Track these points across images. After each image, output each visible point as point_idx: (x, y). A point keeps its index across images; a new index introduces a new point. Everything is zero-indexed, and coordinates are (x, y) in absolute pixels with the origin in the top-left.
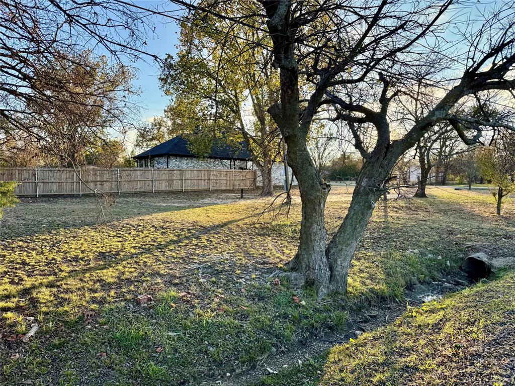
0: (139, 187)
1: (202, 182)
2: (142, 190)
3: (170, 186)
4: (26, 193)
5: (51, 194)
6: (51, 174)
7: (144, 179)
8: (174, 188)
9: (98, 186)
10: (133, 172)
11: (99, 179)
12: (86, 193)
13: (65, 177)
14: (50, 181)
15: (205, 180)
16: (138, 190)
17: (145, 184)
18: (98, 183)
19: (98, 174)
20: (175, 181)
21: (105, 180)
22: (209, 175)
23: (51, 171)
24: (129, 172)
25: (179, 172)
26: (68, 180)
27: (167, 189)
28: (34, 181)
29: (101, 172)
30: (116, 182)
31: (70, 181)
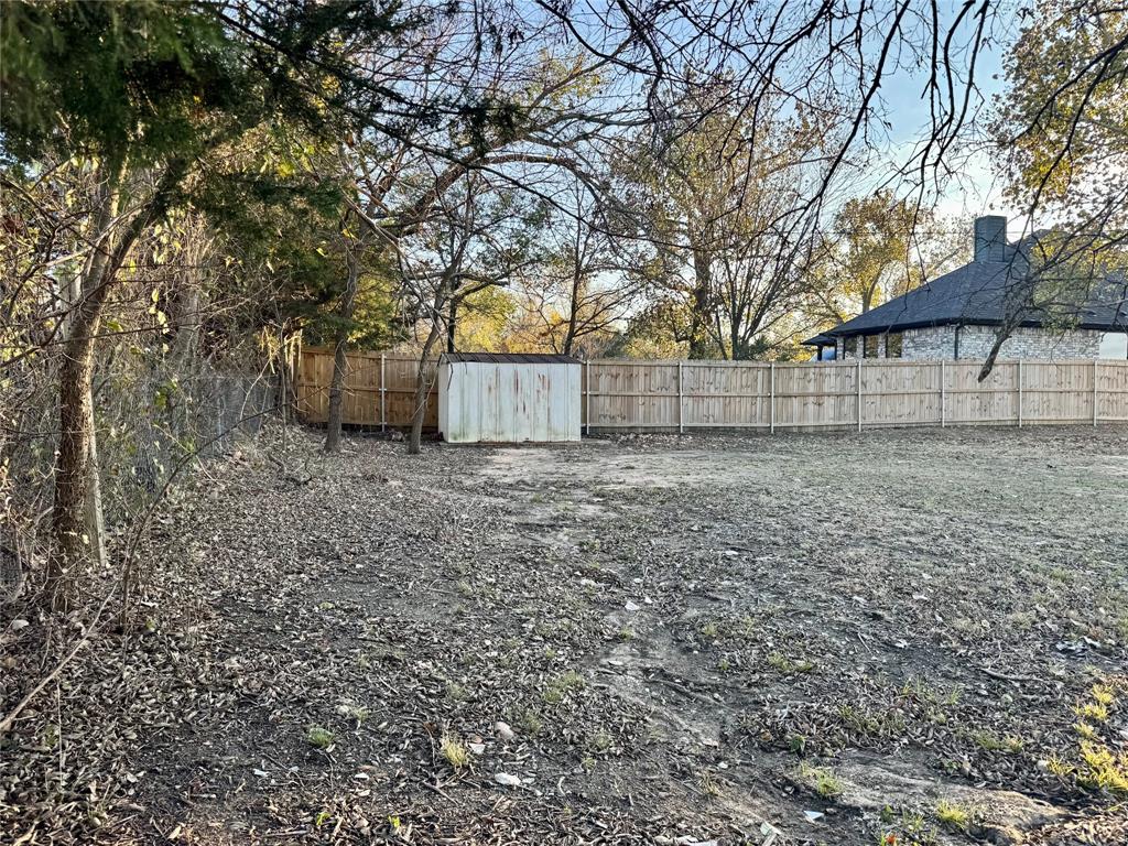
0: (906, 411)
1: (1072, 400)
2: (915, 419)
3: (984, 409)
4: (657, 423)
5: (707, 425)
6: (709, 376)
7: (918, 391)
8: (995, 417)
9: (811, 407)
10: (894, 369)
11: (812, 388)
12: (783, 425)
13: (739, 383)
14: (706, 394)
15: (1079, 394)
16: (904, 420)
17: (921, 402)
18: (811, 399)
19: (812, 376)
20: (997, 396)
21: (826, 390)
22: (1091, 378)
23: (710, 368)
24: (884, 369)
25: (1009, 369)
26: (745, 392)
27: (977, 417)
28: (674, 393)
29: (817, 370)
30: (853, 397)
31: (749, 392)
